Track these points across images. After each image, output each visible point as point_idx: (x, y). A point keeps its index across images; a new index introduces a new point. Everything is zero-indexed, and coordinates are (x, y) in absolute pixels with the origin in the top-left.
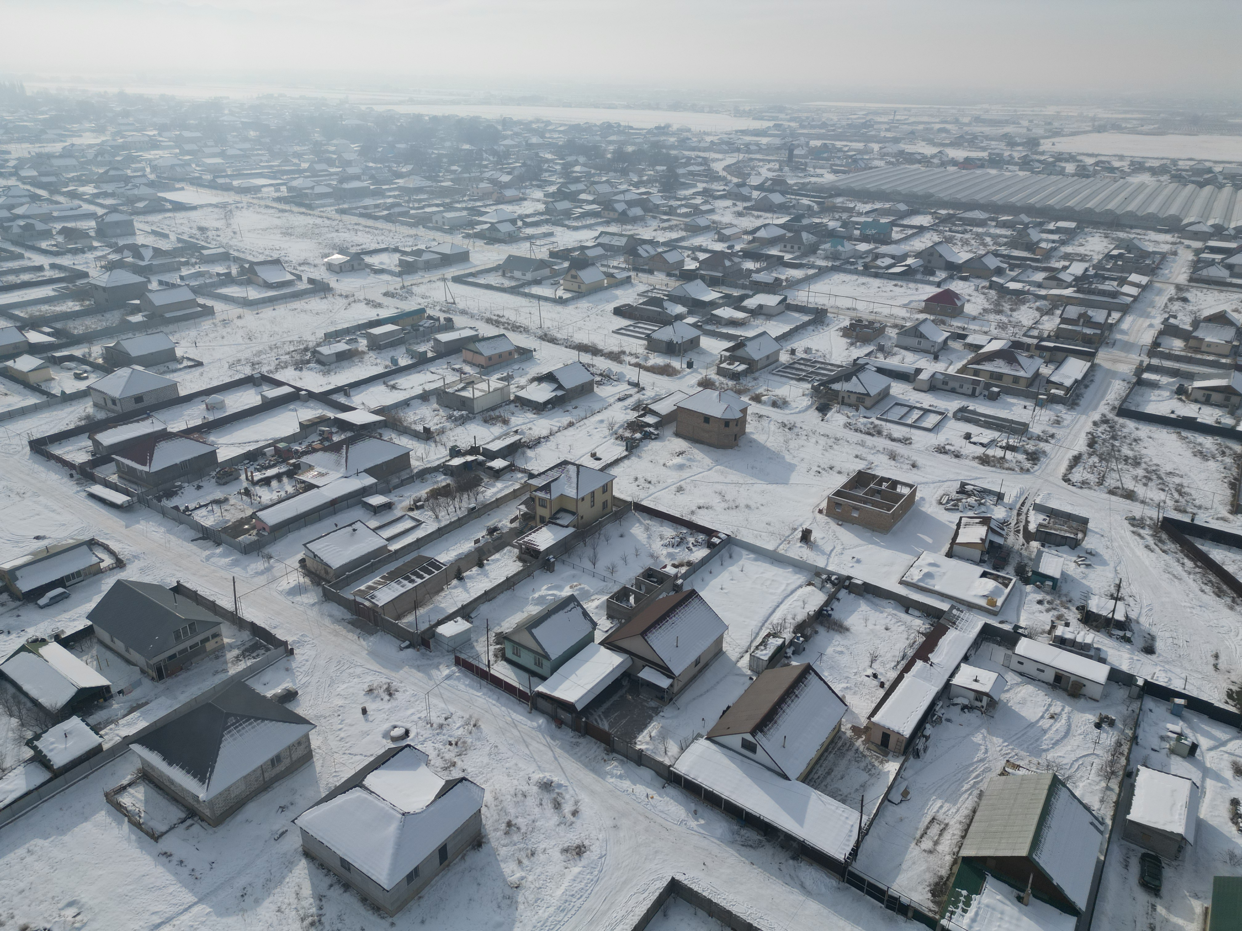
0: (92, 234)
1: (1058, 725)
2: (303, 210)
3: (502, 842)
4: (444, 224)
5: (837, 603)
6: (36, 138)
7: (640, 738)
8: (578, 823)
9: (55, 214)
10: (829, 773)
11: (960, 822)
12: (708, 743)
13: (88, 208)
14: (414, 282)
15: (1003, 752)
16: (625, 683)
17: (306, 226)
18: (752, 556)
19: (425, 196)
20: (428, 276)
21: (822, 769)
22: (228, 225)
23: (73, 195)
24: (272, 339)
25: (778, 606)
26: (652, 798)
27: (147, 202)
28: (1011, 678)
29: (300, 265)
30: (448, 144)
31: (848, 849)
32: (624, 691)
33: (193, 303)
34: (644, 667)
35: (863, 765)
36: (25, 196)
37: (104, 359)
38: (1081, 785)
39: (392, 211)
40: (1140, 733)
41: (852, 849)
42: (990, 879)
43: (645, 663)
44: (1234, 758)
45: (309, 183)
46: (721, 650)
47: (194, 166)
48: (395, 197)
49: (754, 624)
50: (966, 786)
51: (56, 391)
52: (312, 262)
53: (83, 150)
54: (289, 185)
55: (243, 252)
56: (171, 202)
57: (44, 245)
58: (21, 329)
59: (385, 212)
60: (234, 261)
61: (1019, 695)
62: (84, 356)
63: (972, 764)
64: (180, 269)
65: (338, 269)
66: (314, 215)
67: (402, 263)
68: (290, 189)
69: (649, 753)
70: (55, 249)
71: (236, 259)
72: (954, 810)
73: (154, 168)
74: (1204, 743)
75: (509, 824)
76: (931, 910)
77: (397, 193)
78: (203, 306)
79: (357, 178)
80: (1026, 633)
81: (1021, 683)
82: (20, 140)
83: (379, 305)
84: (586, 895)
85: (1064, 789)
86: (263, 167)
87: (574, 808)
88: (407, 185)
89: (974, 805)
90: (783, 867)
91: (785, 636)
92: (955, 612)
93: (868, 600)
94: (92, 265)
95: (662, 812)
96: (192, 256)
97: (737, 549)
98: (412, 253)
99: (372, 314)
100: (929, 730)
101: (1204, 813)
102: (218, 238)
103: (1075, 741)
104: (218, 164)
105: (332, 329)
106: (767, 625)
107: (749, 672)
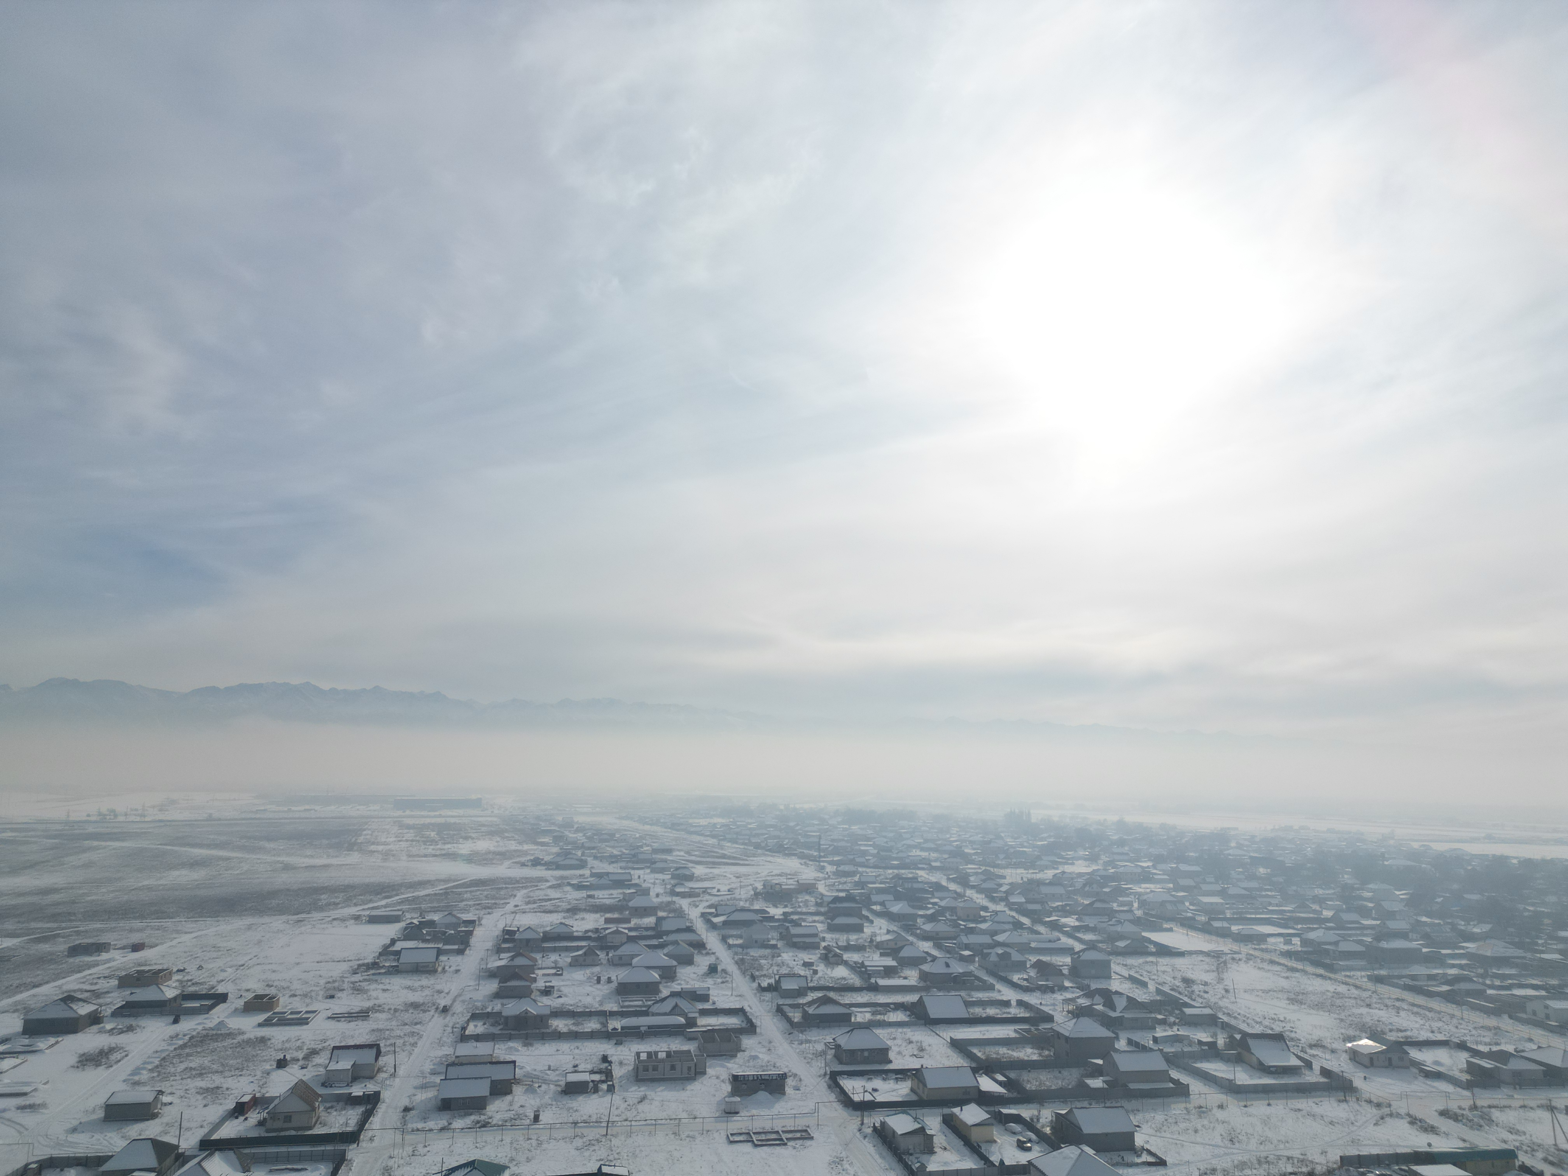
0: (1066, 971)
2: (1321, 971)
4: (1548, 1017)
6: (1031, 863)
9: (1033, 945)
13: (1066, 941)
14: (1495, 1103)
17: (1323, 993)
19: (1513, 971)
20: (1519, 1098)
22: (1220, 980)
23: (1055, 926)
24: (1262, 1147)
27: (1128, 942)
29: (1311, 1046)
30: (1552, 899)
33: (1163, 1075)
36: (1009, 923)
37: (1052, 1128)
39: (1456, 987)
45: (1332, 936)
47: (1187, 904)
48: (1461, 967)
51: (995, 1159)
52: (1329, 1045)
53: (1072, 879)
54: (1304, 936)
55: (1235, 1018)
56: (1156, 944)
57: (1016, 978)
58: (975, 1071)
59: (1445, 988)
60: (1223, 1028)
62: (1032, 1119)
64: (1155, 1028)
65: (1366, 1061)
66: (1335, 980)
67: (1471, 1068)
68: (1304, 942)
70: (1025, 983)
71: (1225, 1026)
73: (1143, 904)
77: (1464, 962)
78: (1177, 1082)
79: (1403, 935)
82: (1017, 866)
83: (1431, 1129)
86: (1272, 912)
88: (1480, 952)
94: (1059, 1008)
96: (1171, 1013)
98: (1490, 1055)
99: (1419, 1142)
102: (1206, 996)
104: (1217, 904)
105: (1353, 1152)
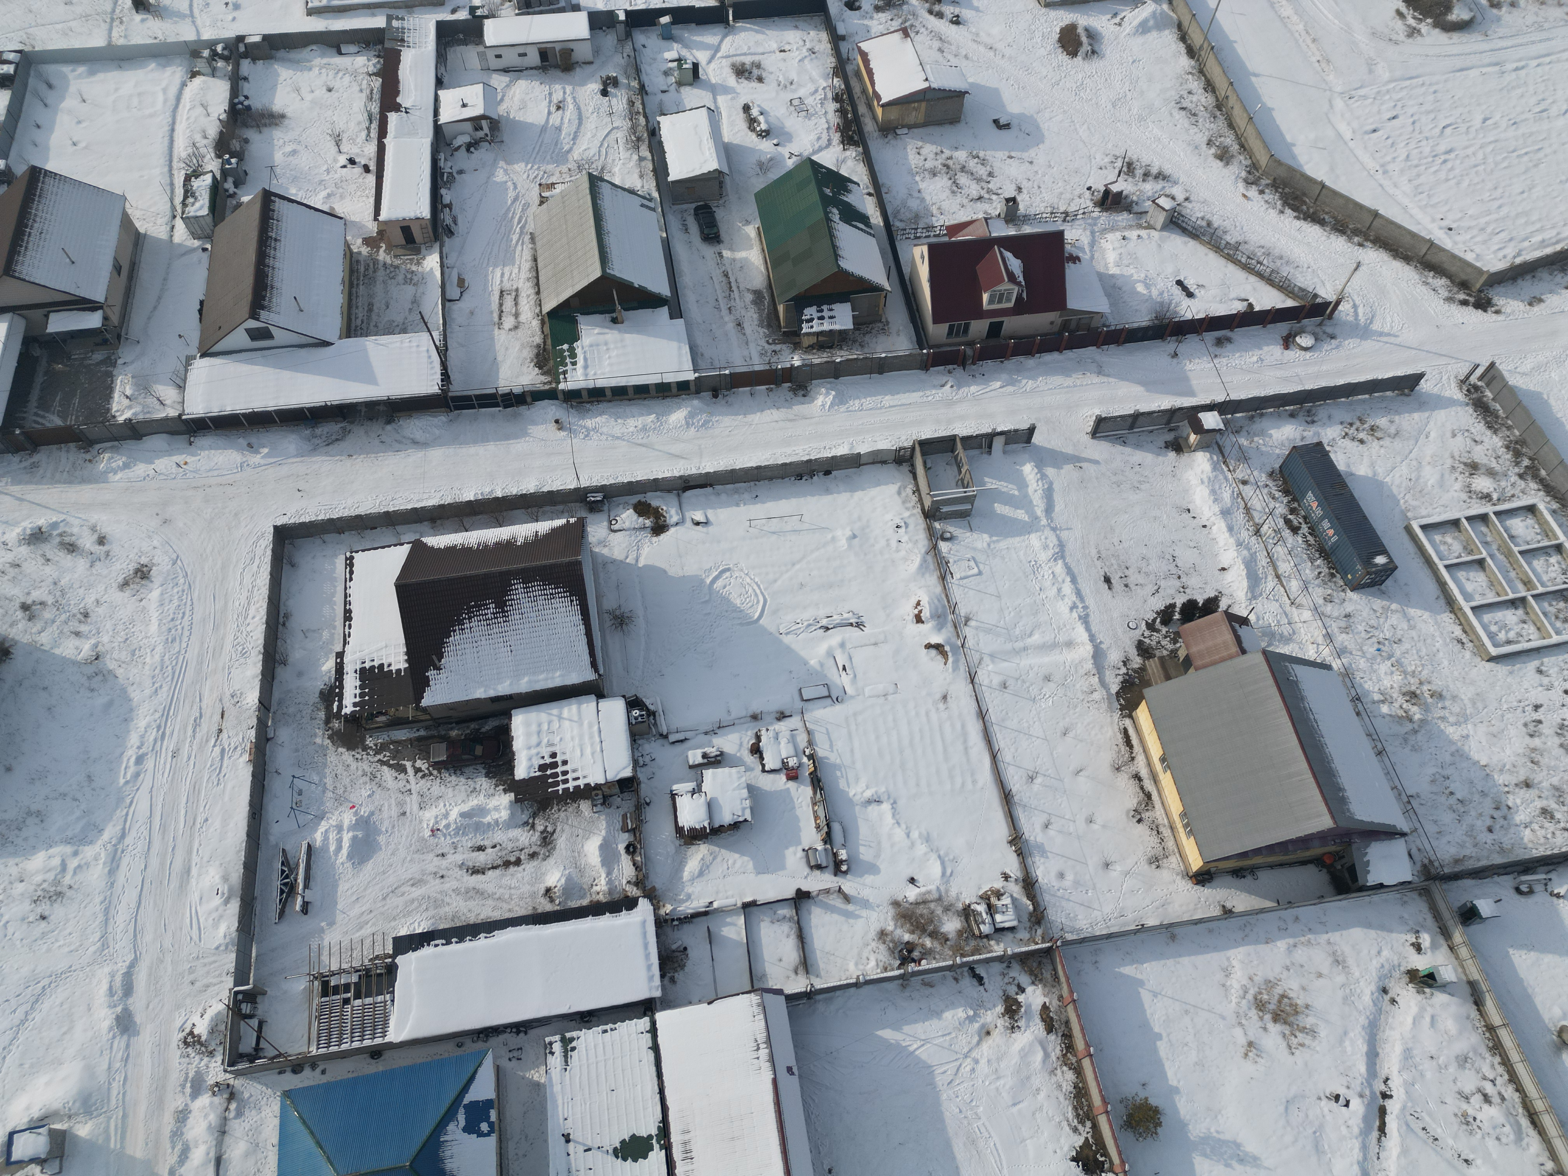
1: (568, 114)
3: (34, 630)
5: (246, 85)
7: (115, 407)
8: (114, 548)
10: (370, 310)
11: (528, 279)
12: (207, 360)
15: (531, 177)
16: (37, 352)
18: (81, 69)
21: (360, 309)
25: (173, 130)
26: (186, 463)
28: (499, 81)
31: (438, 377)
32: (44, 362)
34: (47, 316)
35: (400, 278)
38: (616, 170)
40: (645, 79)
41: (442, 374)
42: (581, 318)
43: (44, 311)
44: (731, 60)
46: (138, 234)
49: (157, 172)
50: (515, 238)
61: (515, 99)
63: (509, 209)
69: (141, 417)
72: (516, 271)
74: (702, 57)
75: (25, 607)
76: (545, 383)
80: (486, 13)
81: (511, 82)
84: (188, 608)
85: (604, 184)
87: (96, 536)
89: (532, 252)
90: (383, 438)
91: (209, 168)
92: (395, 23)
93: (283, 60)
95: (210, 470)
97: (51, 69)
100: (447, 196)
101: (727, 136)
103: (591, 123)
106: (175, 164)
107: (197, 243)
